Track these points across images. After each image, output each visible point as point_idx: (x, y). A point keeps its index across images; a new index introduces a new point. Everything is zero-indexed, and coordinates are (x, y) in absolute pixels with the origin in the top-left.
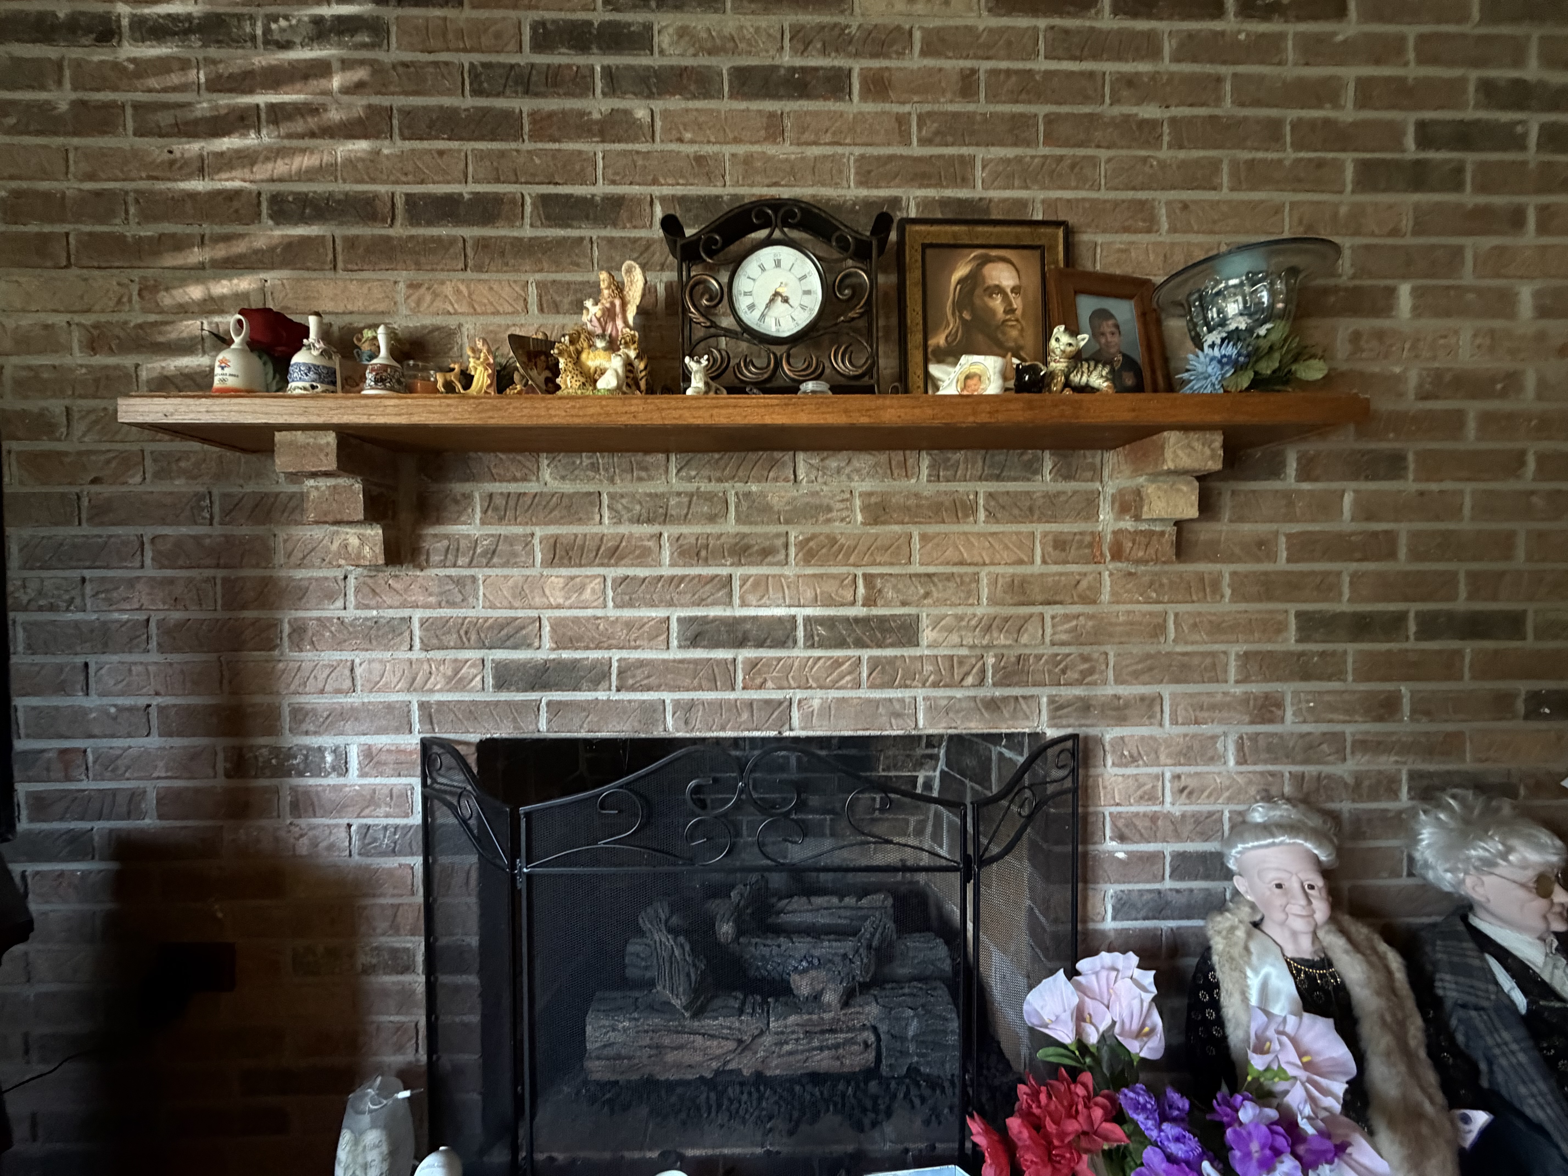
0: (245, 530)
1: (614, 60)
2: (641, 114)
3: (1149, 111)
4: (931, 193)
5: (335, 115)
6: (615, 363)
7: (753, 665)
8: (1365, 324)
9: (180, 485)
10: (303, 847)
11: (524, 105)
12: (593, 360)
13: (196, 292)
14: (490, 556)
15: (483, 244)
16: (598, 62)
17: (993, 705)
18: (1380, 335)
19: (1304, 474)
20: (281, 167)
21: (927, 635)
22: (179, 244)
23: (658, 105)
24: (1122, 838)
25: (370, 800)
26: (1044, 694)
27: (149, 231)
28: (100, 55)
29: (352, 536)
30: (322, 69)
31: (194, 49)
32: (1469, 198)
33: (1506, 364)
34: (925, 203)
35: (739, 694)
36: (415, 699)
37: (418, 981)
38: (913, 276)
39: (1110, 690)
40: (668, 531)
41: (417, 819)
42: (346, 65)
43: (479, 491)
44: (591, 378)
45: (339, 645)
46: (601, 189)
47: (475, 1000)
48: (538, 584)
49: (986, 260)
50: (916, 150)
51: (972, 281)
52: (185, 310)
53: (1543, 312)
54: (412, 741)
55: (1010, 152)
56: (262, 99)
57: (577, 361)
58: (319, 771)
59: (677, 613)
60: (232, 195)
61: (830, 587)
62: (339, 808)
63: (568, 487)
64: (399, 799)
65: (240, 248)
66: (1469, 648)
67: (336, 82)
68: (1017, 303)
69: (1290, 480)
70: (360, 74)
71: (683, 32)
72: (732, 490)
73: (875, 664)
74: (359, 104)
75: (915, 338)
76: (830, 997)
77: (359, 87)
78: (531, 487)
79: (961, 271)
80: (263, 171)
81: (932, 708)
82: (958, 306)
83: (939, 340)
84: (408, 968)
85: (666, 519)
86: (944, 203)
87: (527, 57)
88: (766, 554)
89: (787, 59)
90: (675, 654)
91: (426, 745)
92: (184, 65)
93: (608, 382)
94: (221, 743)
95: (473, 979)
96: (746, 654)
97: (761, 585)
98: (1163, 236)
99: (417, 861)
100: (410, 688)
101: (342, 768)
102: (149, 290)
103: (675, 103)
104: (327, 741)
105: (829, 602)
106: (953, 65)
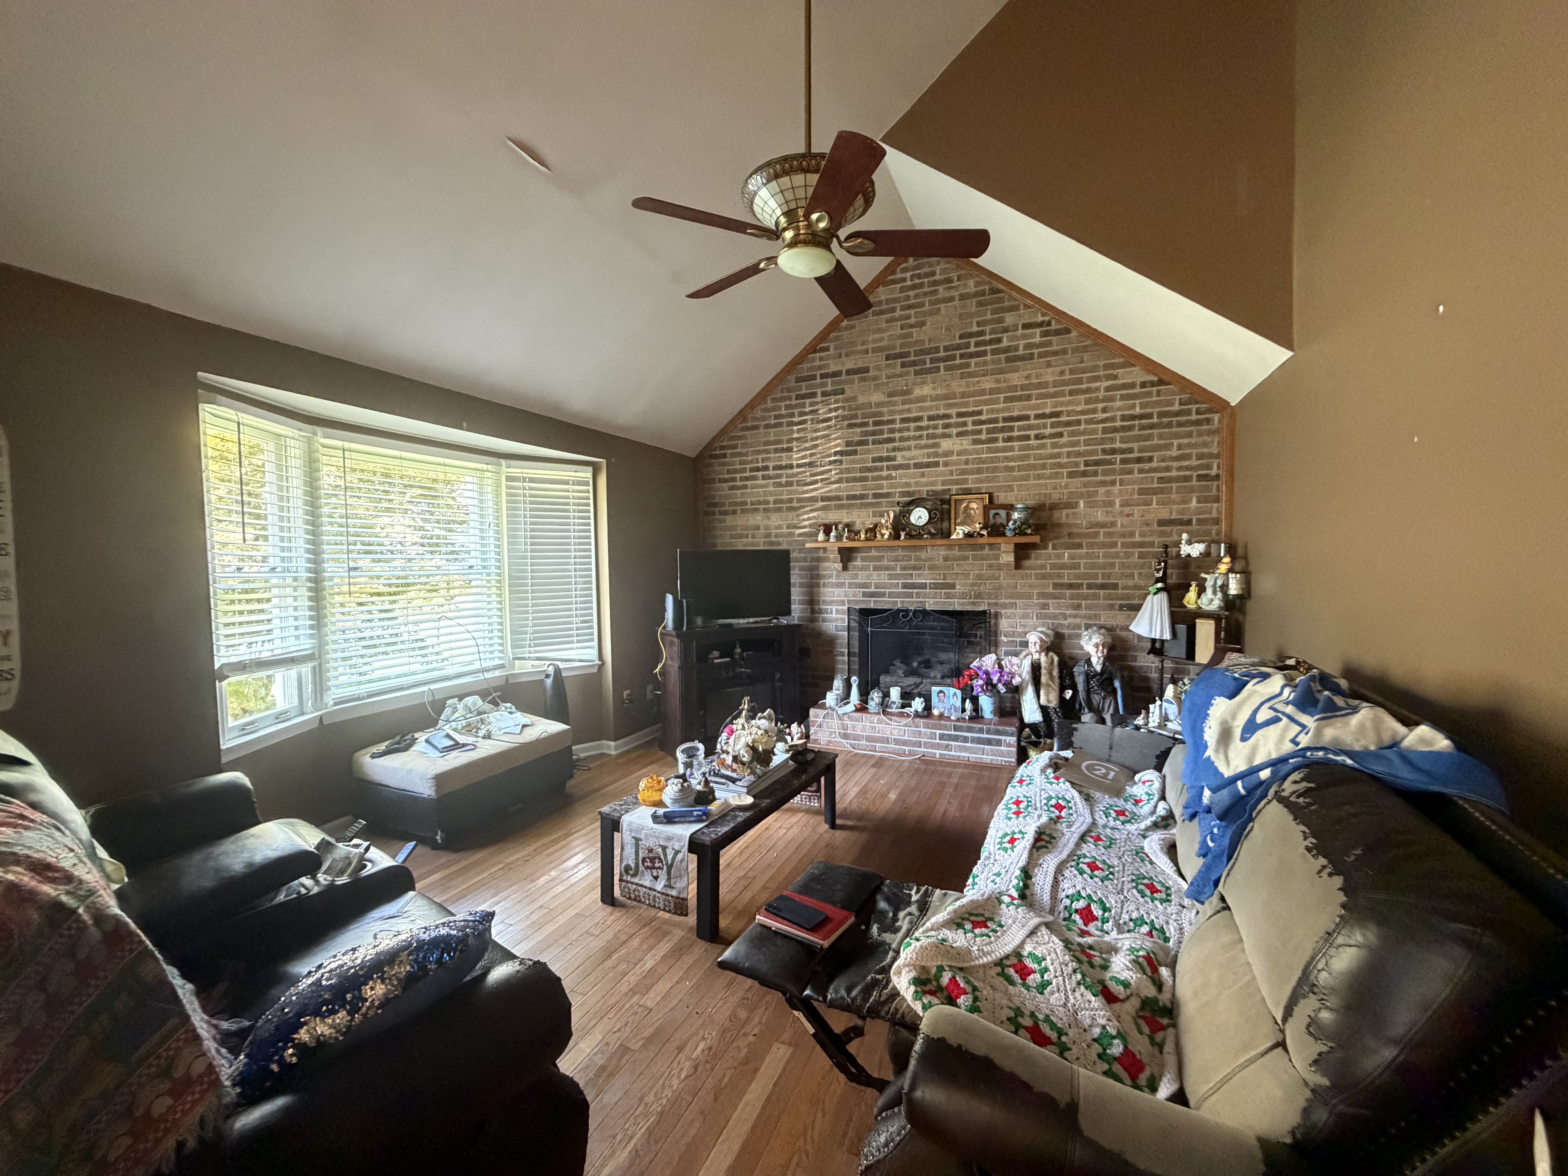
0: (814, 564)
1: (888, 463)
2: (894, 475)
3: (1012, 464)
4: (959, 487)
5: (833, 479)
6: (888, 533)
7: (917, 593)
8: (1070, 511)
9: (802, 555)
10: (824, 629)
11: (870, 474)
12: (883, 531)
13: (806, 516)
14: (861, 569)
15: (861, 504)
16: (885, 464)
17: (973, 603)
18: (1074, 514)
19: (1054, 548)
20: (822, 491)
21: (958, 587)
22: (804, 507)
23: (898, 472)
24: (1005, 636)
25: (837, 620)
26: (986, 601)
27: (798, 505)
28: (790, 471)
29: (836, 565)
30: (831, 470)
31: (807, 469)
32: (1099, 478)
33: (1112, 519)
34: (957, 489)
35: (914, 600)
36: (846, 599)
37: (846, 658)
38: (953, 507)
39: (1003, 601)
40: (899, 563)
41: (846, 624)
42: (835, 469)
43: (859, 555)
44: (883, 535)
45: (832, 587)
46: (885, 491)
47: (857, 664)
48: (871, 575)
49: (970, 502)
50: (955, 477)
51: (967, 507)
52: (804, 520)
53: (1121, 506)
54: (846, 608)
55: (977, 476)
56: (819, 477)
57: (880, 532)
58: (827, 613)
59: (901, 581)
60: (813, 497)
61: (935, 576)
62: (831, 621)
63: (877, 554)
64: (843, 619)
65: (815, 507)
66: (1102, 592)
67: (833, 472)
68: (977, 512)
69: (1050, 550)
70: (838, 471)
71: (903, 456)
72: (913, 554)
73: (945, 593)
74: (838, 476)
75: (953, 521)
76: (938, 676)
77: (837, 474)
78: (870, 554)
79: (964, 505)
80: (819, 492)
81: (958, 603)
82: (964, 513)
83: (958, 521)
84: (843, 656)
85: (899, 561)
86: (961, 489)
87: (870, 464)
88: (920, 568)
89: (926, 460)
90: (901, 590)
91: (849, 608)
92: (806, 472)
93: (886, 537)
94: (809, 607)
95: (857, 659)
96: (915, 591)
97: (919, 575)
98: (1016, 493)
99: (846, 633)
100: (845, 596)
101: (831, 613)
102: (798, 516)
103: (901, 471)
104: (829, 607)
105: (935, 579)
106: (964, 458)
